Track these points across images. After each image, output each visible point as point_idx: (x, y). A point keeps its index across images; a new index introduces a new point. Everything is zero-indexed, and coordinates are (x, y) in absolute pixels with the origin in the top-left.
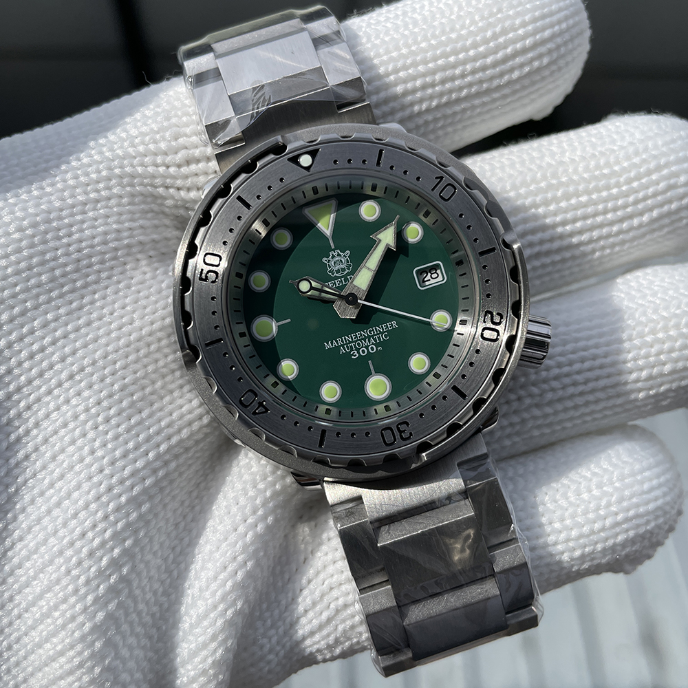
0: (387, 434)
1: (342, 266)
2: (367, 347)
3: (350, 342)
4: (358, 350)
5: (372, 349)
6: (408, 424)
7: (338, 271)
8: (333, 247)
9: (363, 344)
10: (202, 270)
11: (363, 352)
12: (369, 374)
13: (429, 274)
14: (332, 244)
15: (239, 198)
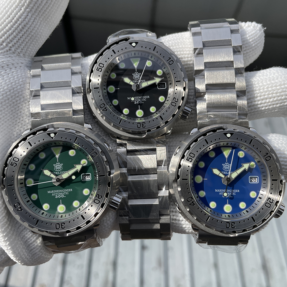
0: (58, 226)
1: (59, 168)
2: (61, 195)
3: (56, 193)
4: (58, 196)
5: (63, 196)
6: (65, 224)
7: (57, 169)
8: (58, 162)
9: (60, 194)
10: (12, 162)
11: (59, 196)
12: (60, 204)
13: (87, 176)
14: (58, 160)
15: (29, 142)
